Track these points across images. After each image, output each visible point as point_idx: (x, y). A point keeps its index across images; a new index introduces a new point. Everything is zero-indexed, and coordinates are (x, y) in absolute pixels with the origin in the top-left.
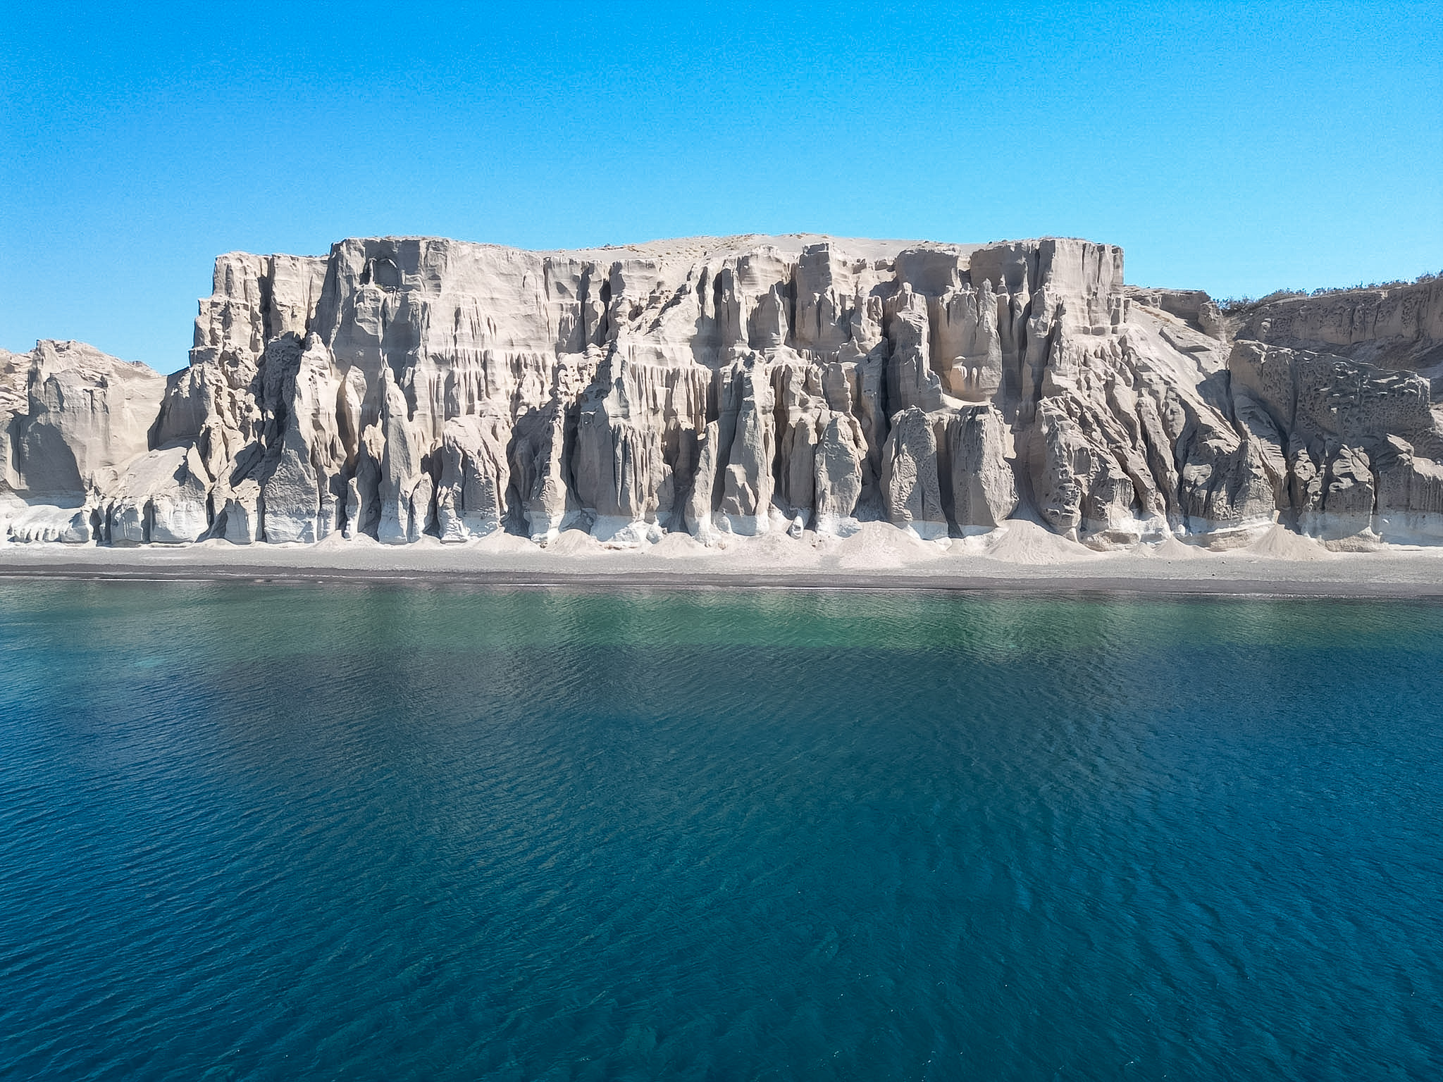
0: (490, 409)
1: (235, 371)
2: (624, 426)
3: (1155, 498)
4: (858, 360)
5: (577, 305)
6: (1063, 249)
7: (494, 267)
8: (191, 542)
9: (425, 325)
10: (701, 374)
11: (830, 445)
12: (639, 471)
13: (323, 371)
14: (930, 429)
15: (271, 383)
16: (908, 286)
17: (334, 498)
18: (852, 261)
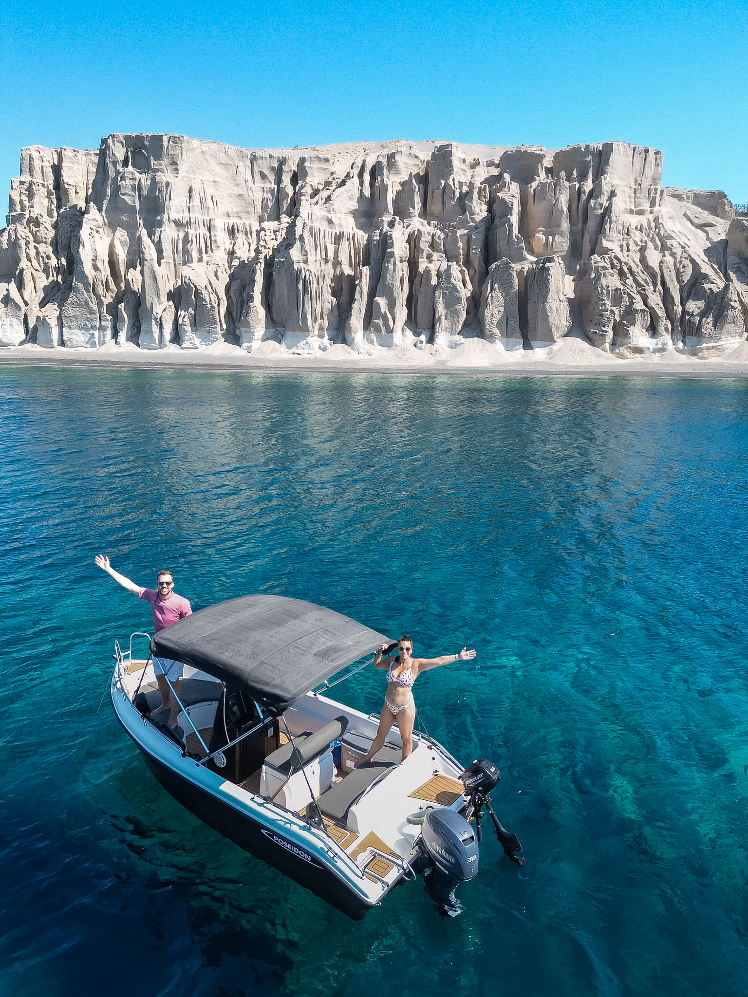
0: (213, 260)
1: (38, 231)
2: (304, 269)
3: (664, 324)
4: (470, 228)
5: (274, 188)
6: (619, 150)
7: (216, 158)
8: (15, 346)
9: (168, 198)
10: (359, 237)
11: (446, 285)
12: (314, 300)
13: (98, 229)
14: (514, 274)
15: (62, 240)
16: (507, 177)
17: (109, 318)
18: (470, 160)
